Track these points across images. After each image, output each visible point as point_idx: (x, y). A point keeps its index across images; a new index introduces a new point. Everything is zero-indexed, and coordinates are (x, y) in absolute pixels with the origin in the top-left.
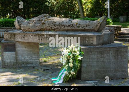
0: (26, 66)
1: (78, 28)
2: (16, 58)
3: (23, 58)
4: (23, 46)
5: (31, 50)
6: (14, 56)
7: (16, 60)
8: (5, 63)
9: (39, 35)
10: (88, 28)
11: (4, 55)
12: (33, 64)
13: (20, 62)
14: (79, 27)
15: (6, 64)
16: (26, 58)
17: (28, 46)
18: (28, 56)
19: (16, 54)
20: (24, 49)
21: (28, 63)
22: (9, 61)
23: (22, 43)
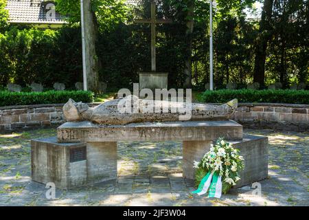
0: (100, 181)
1: (201, 117)
2: (87, 170)
3: (96, 170)
4: (96, 149)
5: (107, 153)
6: (85, 167)
7: (87, 174)
8: (71, 182)
9: (140, 128)
10: (216, 116)
11: (70, 168)
12: (108, 177)
13: (92, 176)
14: (203, 114)
15: (73, 184)
16: (100, 169)
17: (103, 148)
18: (102, 165)
19: (87, 164)
20: (97, 153)
21: (102, 177)
22: (77, 177)
23: (96, 144)
